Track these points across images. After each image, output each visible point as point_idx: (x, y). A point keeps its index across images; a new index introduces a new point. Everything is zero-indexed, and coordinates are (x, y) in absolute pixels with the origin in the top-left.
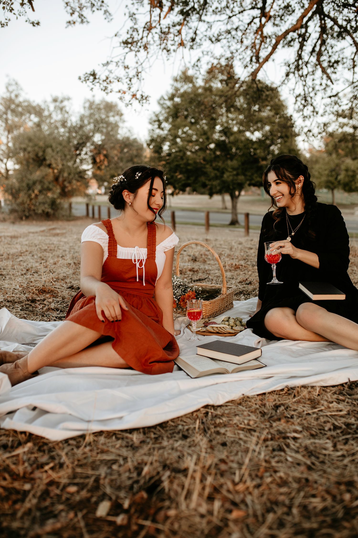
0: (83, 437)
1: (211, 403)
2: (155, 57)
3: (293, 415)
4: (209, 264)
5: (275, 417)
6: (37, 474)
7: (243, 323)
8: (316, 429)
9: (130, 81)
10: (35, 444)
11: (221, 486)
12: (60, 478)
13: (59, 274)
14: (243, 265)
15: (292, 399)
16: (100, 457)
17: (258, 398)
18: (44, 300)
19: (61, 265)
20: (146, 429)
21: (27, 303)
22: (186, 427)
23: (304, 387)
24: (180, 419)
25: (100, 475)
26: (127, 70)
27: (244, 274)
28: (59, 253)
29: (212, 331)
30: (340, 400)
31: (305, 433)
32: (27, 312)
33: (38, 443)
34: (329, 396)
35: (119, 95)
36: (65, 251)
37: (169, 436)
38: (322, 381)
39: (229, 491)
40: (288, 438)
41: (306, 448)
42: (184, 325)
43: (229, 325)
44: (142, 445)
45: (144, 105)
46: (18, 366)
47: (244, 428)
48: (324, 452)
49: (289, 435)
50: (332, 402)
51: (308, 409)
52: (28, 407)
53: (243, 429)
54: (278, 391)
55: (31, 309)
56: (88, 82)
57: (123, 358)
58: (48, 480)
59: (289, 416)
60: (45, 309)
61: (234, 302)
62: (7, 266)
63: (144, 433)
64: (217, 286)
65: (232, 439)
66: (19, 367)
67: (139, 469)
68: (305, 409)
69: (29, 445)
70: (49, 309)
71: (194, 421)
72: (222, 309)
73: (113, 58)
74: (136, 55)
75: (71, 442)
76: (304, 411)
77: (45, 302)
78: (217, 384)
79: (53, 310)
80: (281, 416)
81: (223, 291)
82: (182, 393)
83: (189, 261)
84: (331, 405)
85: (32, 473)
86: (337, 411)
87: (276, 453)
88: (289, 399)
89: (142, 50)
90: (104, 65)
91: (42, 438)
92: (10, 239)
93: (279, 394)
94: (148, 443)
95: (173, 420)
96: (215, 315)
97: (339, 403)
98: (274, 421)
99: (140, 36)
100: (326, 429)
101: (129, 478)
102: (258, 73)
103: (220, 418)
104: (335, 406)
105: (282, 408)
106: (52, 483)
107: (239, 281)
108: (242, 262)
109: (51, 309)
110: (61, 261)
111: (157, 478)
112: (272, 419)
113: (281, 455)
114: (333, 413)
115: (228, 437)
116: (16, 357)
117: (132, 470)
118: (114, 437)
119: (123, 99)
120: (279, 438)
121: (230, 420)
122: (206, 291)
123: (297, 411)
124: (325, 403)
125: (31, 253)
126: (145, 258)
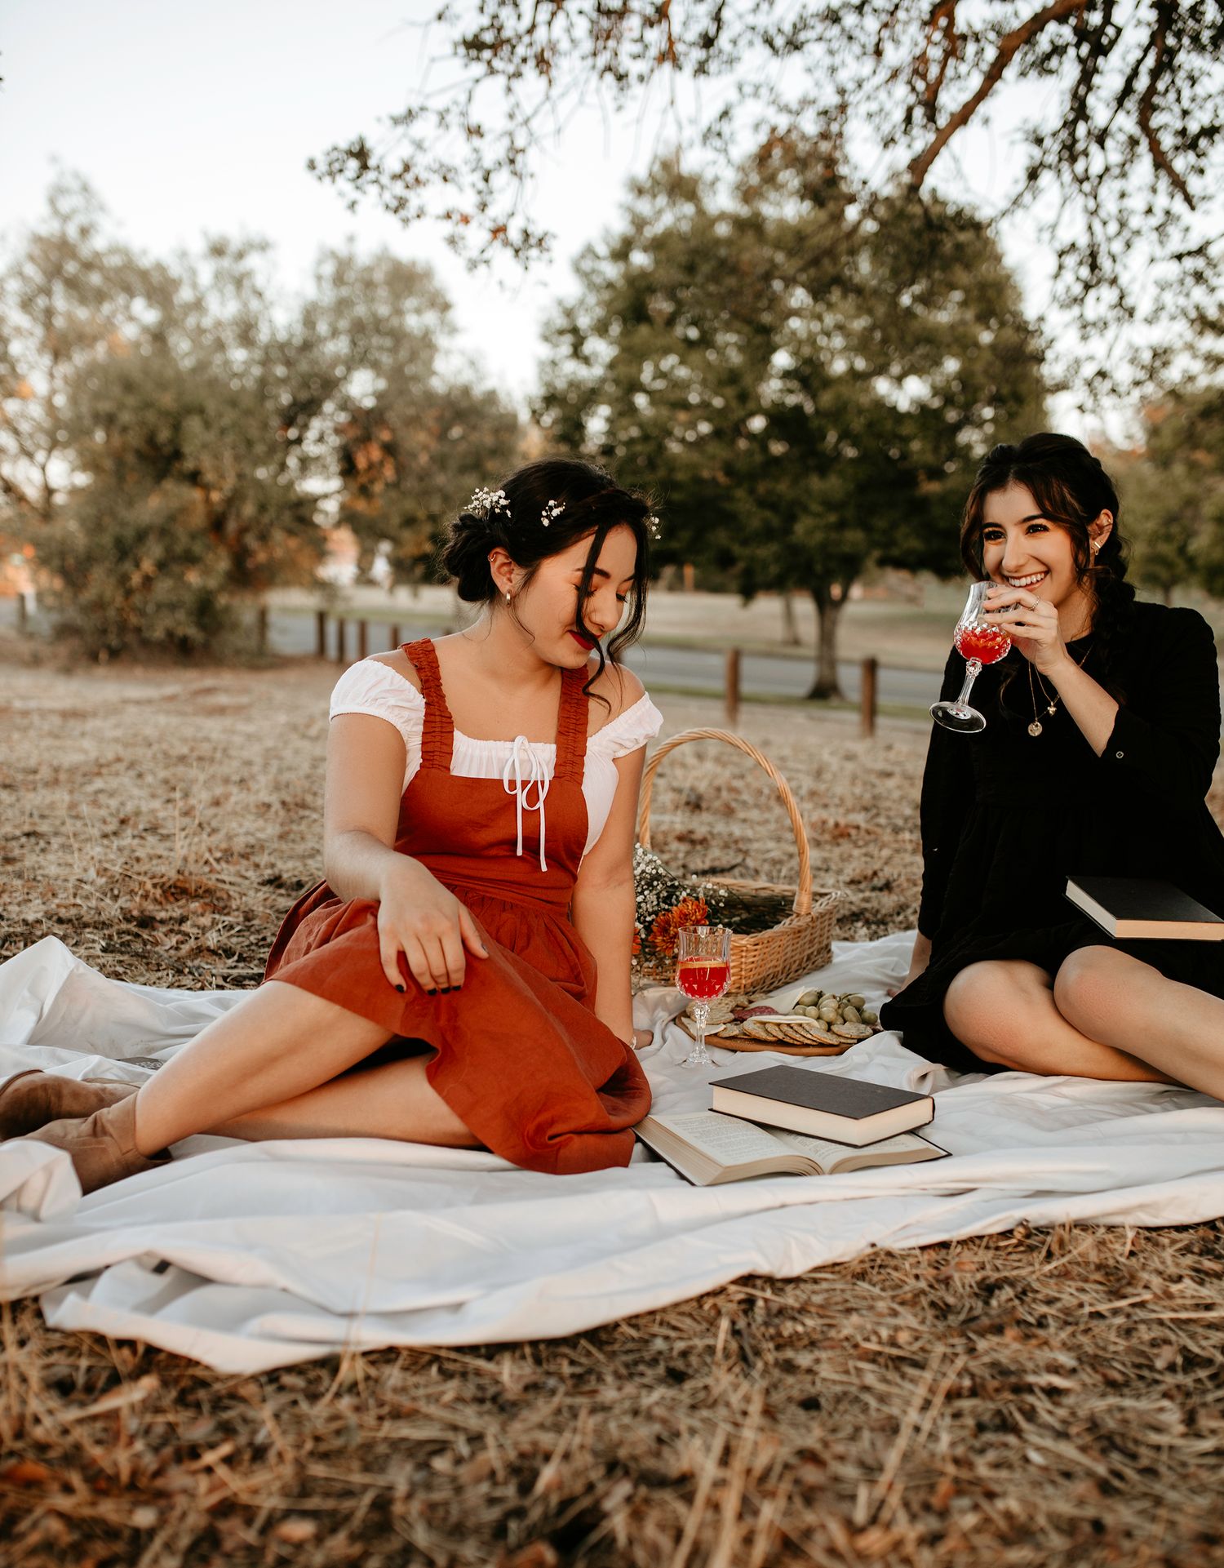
0: (330, 1364)
1: (764, 1267)
2: (573, 97)
3: (1044, 1316)
4: (744, 821)
5: (985, 1321)
6: (177, 1478)
7: (866, 1015)
8: (1124, 1364)
9: (486, 180)
10: (165, 1384)
11: (808, 1533)
12: (255, 1492)
13: (229, 838)
14: (863, 825)
15: (1041, 1264)
16: (389, 1429)
17: (925, 1258)
18: (183, 920)
19: (238, 808)
20: (542, 1347)
21: (124, 926)
22: (680, 1345)
23: (1083, 1226)
24: (658, 1318)
25: (390, 1488)
27: (866, 855)
28: (231, 768)
29: (763, 1035)
30: (1207, 1274)
31: (1088, 1377)
32: (125, 958)
33: (177, 1380)
34: (1167, 1257)
36: (248, 763)
37: (623, 1371)
38: (1142, 1207)
39: (832, 1552)
40: (1030, 1389)
41: (1093, 1425)
42: (663, 1016)
43: (819, 1018)
44: (530, 1396)
46: (103, 1127)
47: (880, 1353)
48: (1155, 1438)
49: (1031, 1379)
50: (1180, 1279)
51: (1094, 1299)
52: (138, 1260)
53: (873, 1357)
54: (991, 1236)
55: (138, 947)
56: (340, 179)
58: (214, 1499)
59: (1031, 1320)
60: (185, 948)
61: (835, 946)
62: (52, 806)
63: (538, 1361)
64: (780, 888)
65: (838, 1389)
66: (105, 1132)
67: (524, 1472)
68: (1085, 1298)
69: (148, 1384)
70: (199, 951)
71: (705, 1325)
72: (794, 967)
73: (428, 96)
74: (509, 89)
75: (288, 1380)
76: (1081, 1305)
77: (186, 927)
78: (783, 1206)
79: (213, 952)
80: (1005, 1319)
81: (800, 904)
82: (662, 1233)
83: (677, 807)
84: (1174, 1288)
85: (159, 1473)
86: (1197, 1307)
87: (989, 1437)
88: (1032, 1265)
89: (530, 70)
90: (396, 121)
91: (192, 1363)
92: (56, 720)
93: (997, 1248)
94: (553, 1392)
95: (633, 1320)
96: (771, 983)
97: (1201, 1283)
98: (982, 1334)
99: (527, 23)
100: (1160, 1364)
101: (492, 1501)
103: (794, 1319)
104: (1189, 1293)
105: (1008, 1292)
106: (226, 1508)
107: (848, 879)
108: (859, 818)
109: (208, 949)
110: (237, 796)
111: (586, 1502)
112: (973, 1325)
113: (1006, 1445)
114: (1184, 1315)
115: (824, 1380)
116: (93, 1100)
117: (501, 1474)
118: (434, 1369)
120: (997, 1390)
121: (830, 1326)
122: (742, 902)
123: (1059, 1305)
124: (1156, 1282)
125: (131, 765)
126: (548, 776)
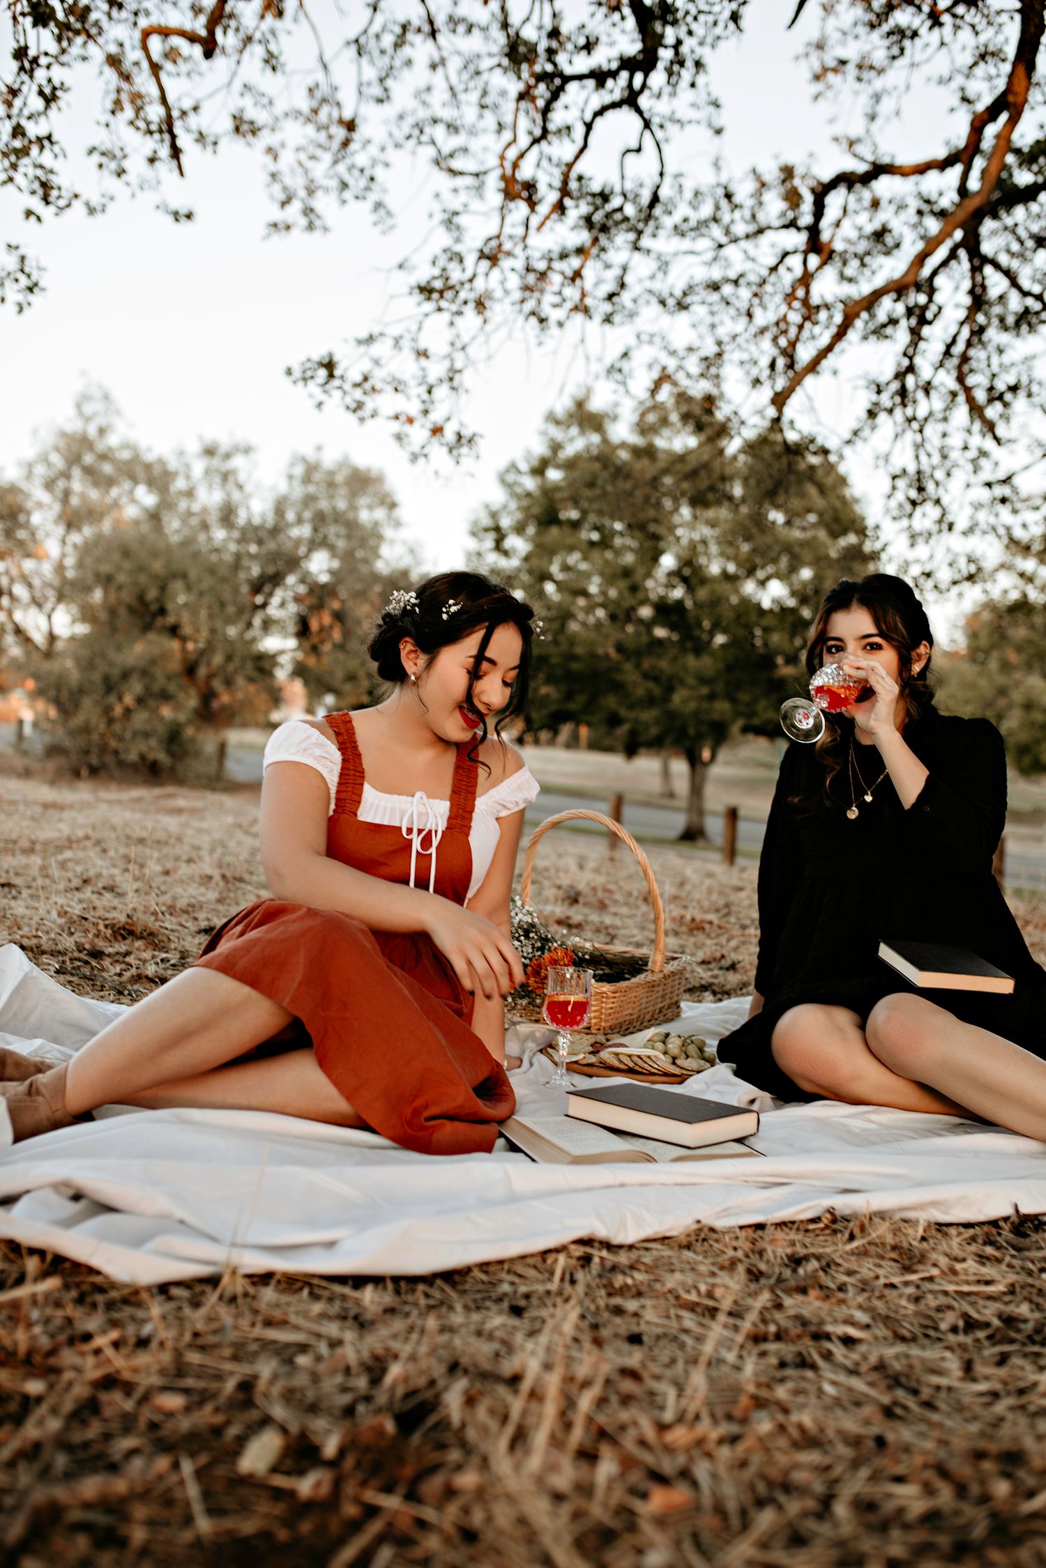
0: (213, 1281)
1: (602, 1232)
2: (503, 332)
3: (845, 1284)
4: (615, 914)
5: (793, 1283)
6: (68, 1357)
7: (706, 1055)
8: (912, 1324)
9: (430, 392)
10: (67, 1287)
11: (623, 1428)
12: (136, 1370)
13: (175, 898)
14: (716, 921)
15: (845, 1243)
16: (259, 1331)
17: (742, 1234)
18: (128, 954)
19: (185, 878)
20: (403, 1284)
21: (76, 954)
22: (523, 1289)
23: (882, 1215)
24: (506, 1266)
25: (256, 1377)
26: (423, 361)
27: (717, 944)
28: (183, 850)
29: (616, 1063)
30: (988, 1259)
31: (881, 1331)
32: (75, 979)
33: (78, 1285)
34: (955, 1243)
35: (395, 427)
36: (198, 848)
37: (472, 1305)
38: (934, 1204)
39: (643, 1443)
40: (828, 1337)
41: (880, 1367)
42: (531, 1046)
43: (665, 1053)
44: (388, 1316)
45: (463, 460)
46: (37, 1089)
47: (698, 1304)
48: (936, 1380)
49: (829, 1328)
50: (964, 1260)
51: (888, 1272)
52: (58, 1186)
53: (692, 1307)
54: (802, 1222)
55: (86, 971)
56: (311, 384)
57: (349, 1098)
58: (98, 1374)
59: (832, 1286)
60: (127, 975)
61: (683, 1005)
62: (26, 866)
63: (398, 1292)
64: (638, 952)
65: (659, 1331)
66: (38, 1093)
67: (376, 1368)
68: (881, 1272)
69: (52, 1283)
70: (139, 978)
71: (547, 1275)
72: (648, 1017)
73: (387, 325)
74: (452, 324)
75: (175, 1291)
76: (877, 1277)
77: (130, 959)
78: (622, 1185)
79: (151, 980)
80: (810, 1282)
81: (654, 963)
82: (513, 1198)
83: (556, 900)
84: (958, 1266)
85: (53, 1352)
86: (979, 1282)
87: (789, 1372)
88: (835, 1244)
89: (470, 311)
90: (360, 342)
91: (92, 1271)
92: (38, 809)
93: (807, 1231)
94: (407, 1315)
95: (484, 1266)
96: (628, 1028)
97: (983, 1264)
98: (788, 1292)
99: (469, 274)
100: (944, 1326)
101: (344, 1389)
102: (788, 397)
103: (624, 1273)
104: (972, 1271)
105: (813, 1265)
106: (110, 1382)
107: (699, 960)
108: (712, 917)
109: (147, 977)
110: (184, 870)
111: (428, 1394)
112: (782, 1285)
113: (804, 1378)
114: (966, 1288)
115: (648, 1323)
116: (32, 1069)
117: (354, 1370)
118: (306, 1292)
119: (405, 441)
120: (799, 1337)
121: (656, 1280)
122: (605, 959)
123: (858, 1276)
124: (943, 1261)
125: (98, 842)
126: (442, 826)
